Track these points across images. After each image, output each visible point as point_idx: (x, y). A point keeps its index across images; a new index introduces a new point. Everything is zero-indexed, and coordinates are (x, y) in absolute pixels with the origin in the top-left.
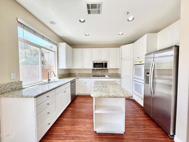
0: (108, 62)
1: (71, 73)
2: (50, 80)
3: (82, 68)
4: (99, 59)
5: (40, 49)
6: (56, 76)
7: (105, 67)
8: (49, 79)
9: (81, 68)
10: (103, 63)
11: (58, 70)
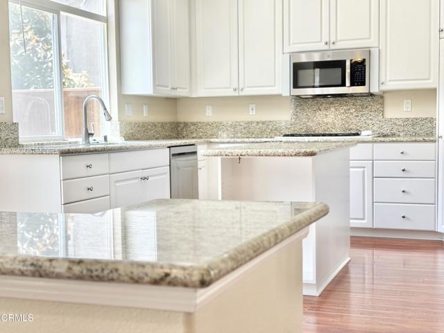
0: (375, 52)
1: (186, 124)
2: (92, 134)
3: (236, 94)
4: (325, 39)
5: (56, 16)
6: (110, 119)
7: (352, 84)
8: (87, 130)
9: (230, 93)
10: (344, 62)
11: (124, 99)
